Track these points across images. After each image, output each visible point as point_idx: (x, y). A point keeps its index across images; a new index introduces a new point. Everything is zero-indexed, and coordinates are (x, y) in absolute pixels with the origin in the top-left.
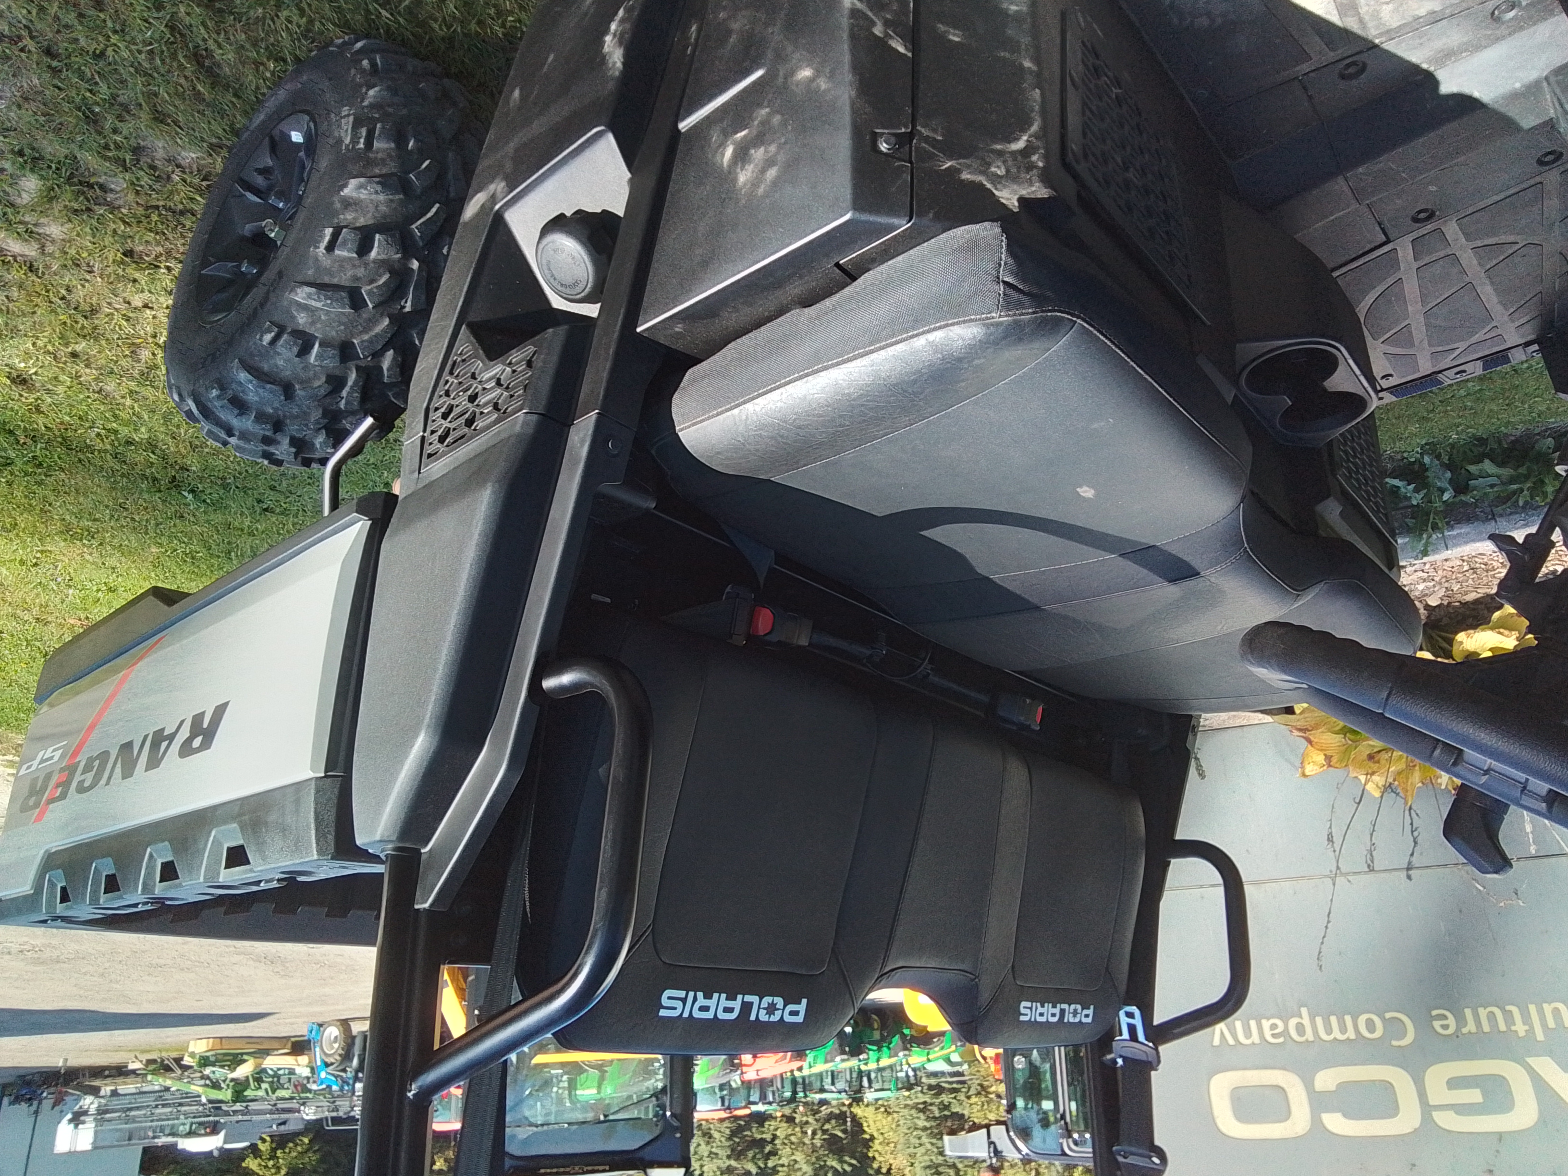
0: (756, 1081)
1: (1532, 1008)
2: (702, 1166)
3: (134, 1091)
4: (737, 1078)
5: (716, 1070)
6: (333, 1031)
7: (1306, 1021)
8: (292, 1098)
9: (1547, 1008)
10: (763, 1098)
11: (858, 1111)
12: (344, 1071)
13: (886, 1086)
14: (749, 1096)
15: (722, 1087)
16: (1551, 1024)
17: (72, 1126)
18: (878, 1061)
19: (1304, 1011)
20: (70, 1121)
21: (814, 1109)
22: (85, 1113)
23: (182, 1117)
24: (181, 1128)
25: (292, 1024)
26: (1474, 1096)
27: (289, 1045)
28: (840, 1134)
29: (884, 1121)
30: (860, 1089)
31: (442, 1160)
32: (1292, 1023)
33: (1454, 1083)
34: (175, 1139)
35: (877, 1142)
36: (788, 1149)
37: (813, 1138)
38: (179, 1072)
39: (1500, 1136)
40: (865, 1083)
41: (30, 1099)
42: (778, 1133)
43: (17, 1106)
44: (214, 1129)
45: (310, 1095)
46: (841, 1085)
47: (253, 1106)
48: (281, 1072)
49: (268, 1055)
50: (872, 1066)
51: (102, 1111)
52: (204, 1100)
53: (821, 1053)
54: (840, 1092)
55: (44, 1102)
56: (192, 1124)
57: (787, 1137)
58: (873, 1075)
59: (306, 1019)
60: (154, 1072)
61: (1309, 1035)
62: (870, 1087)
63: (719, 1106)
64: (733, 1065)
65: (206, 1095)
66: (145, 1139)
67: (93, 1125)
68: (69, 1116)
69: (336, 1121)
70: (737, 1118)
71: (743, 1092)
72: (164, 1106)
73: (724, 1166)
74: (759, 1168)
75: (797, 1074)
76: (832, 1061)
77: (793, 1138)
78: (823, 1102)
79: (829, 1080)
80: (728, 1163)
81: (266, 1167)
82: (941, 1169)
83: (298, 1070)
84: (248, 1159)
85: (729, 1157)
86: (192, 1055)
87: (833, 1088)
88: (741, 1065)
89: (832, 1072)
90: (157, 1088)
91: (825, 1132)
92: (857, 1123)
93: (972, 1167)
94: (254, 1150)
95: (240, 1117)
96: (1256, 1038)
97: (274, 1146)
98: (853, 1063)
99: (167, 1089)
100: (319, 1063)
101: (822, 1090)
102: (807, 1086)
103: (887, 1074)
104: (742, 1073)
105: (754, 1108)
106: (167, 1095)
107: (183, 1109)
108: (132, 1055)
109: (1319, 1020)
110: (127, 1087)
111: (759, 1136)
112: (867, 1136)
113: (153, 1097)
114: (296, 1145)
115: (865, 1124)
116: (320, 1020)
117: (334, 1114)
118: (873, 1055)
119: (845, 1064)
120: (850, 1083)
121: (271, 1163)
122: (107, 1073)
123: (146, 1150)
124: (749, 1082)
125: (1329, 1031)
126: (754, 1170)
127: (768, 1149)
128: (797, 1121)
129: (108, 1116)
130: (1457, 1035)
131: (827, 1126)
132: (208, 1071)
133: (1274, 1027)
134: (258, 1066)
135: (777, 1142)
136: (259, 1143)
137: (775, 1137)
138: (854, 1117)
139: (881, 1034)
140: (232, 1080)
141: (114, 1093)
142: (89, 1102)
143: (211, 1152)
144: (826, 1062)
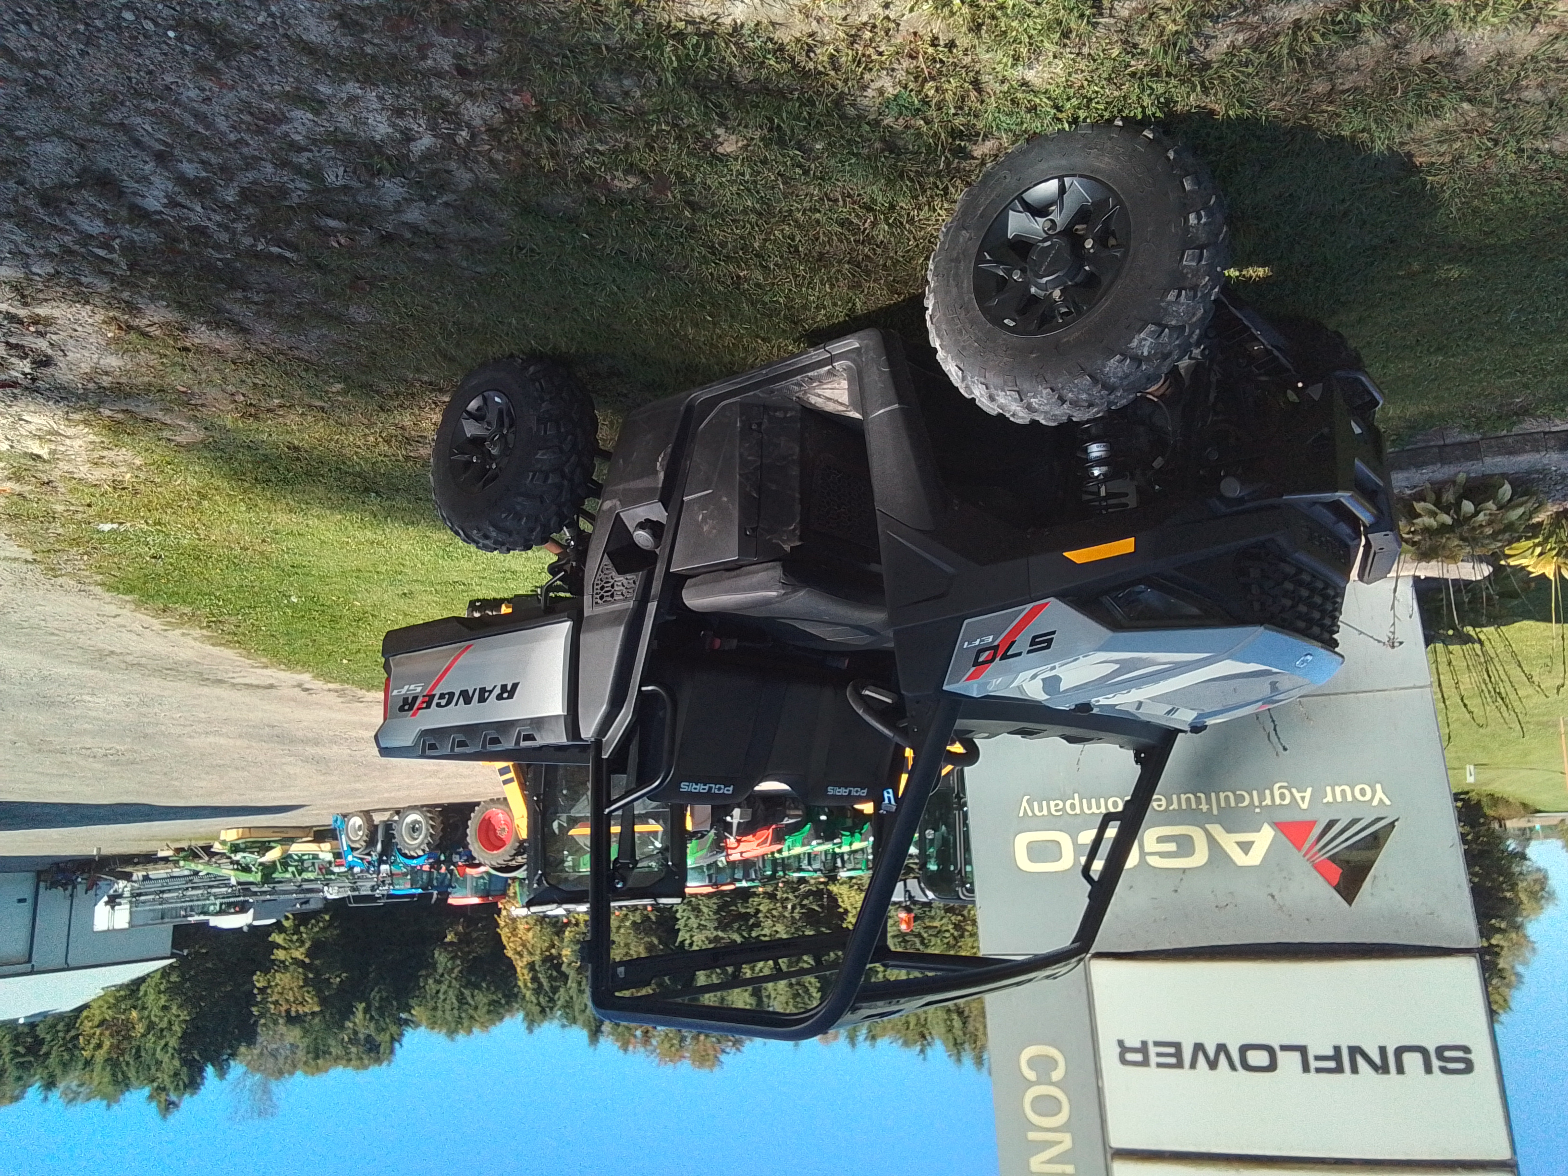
0: (740, 861)
1: (1213, 795)
2: (692, 936)
3: (165, 876)
4: (723, 859)
5: (705, 851)
6: (357, 821)
7: (1077, 802)
8: (316, 880)
9: (1222, 795)
10: (746, 877)
11: (834, 888)
12: (369, 854)
13: (858, 866)
14: (734, 874)
15: (709, 866)
16: (1223, 804)
17: (108, 907)
18: (851, 844)
19: (1076, 796)
20: (107, 903)
21: (793, 887)
22: (120, 896)
23: (212, 898)
24: (212, 908)
25: (318, 815)
26: (1172, 847)
27: (312, 834)
28: (817, 908)
29: (857, 897)
30: (835, 868)
31: (452, 934)
32: (1068, 803)
33: (1161, 840)
34: (206, 918)
35: (850, 915)
36: (770, 922)
37: (792, 912)
38: (207, 858)
39: (1184, 870)
40: (839, 863)
41: (66, 884)
42: (761, 908)
43: (54, 890)
44: (243, 908)
45: (333, 877)
46: (817, 865)
47: (279, 887)
48: (306, 857)
49: (293, 842)
50: (845, 849)
51: (136, 895)
52: (233, 881)
53: (798, 837)
54: (815, 871)
55: (79, 887)
56: (221, 904)
57: (769, 911)
58: (846, 857)
59: (332, 811)
60: (185, 859)
61: (1078, 811)
62: (843, 867)
63: (707, 883)
64: (719, 847)
65: (234, 877)
66: (176, 917)
67: (128, 906)
68: (106, 899)
69: (357, 899)
70: (723, 894)
71: (728, 871)
72: (193, 888)
73: (711, 936)
74: (744, 937)
75: (777, 855)
76: (809, 844)
77: (774, 913)
78: (802, 880)
79: (806, 862)
80: (715, 933)
81: (291, 941)
82: (907, 938)
83: (322, 856)
84: (273, 935)
85: (716, 929)
86: (223, 843)
87: (810, 868)
88: (726, 848)
89: (809, 854)
90: (186, 873)
91: (803, 906)
92: (833, 899)
93: (936, 936)
94: (278, 927)
95: (268, 897)
96: (1045, 812)
97: (297, 922)
98: (828, 846)
99: (196, 873)
100: (345, 848)
101: (800, 869)
102: (786, 865)
103: (859, 856)
104: (728, 855)
105: (738, 885)
106: (196, 879)
107: (214, 890)
108: (164, 843)
109: (1084, 801)
110: (158, 872)
111: (743, 911)
112: (841, 910)
113: (183, 881)
114: (318, 922)
115: (840, 900)
116: (344, 811)
117: (356, 893)
118: (846, 839)
119: (819, 847)
120: (824, 863)
121: (295, 937)
122: (136, 860)
123: (176, 928)
124: (734, 862)
125: (1090, 808)
126: (739, 940)
127: (752, 921)
128: (778, 897)
129: (142, 898)
130: (1166, 810)
131: (805, 902)
132: (238, 857)
133: (1057, 805)
134: (285, 852)
135: (760, 915)
136: (283, 920)
137: (758, 911)
138: (830, 893)
139: (854, 822)
140: (261, 864)
141: (146, 878)
142: (121, 885)
143: (241, 928)
144: (803, 845)
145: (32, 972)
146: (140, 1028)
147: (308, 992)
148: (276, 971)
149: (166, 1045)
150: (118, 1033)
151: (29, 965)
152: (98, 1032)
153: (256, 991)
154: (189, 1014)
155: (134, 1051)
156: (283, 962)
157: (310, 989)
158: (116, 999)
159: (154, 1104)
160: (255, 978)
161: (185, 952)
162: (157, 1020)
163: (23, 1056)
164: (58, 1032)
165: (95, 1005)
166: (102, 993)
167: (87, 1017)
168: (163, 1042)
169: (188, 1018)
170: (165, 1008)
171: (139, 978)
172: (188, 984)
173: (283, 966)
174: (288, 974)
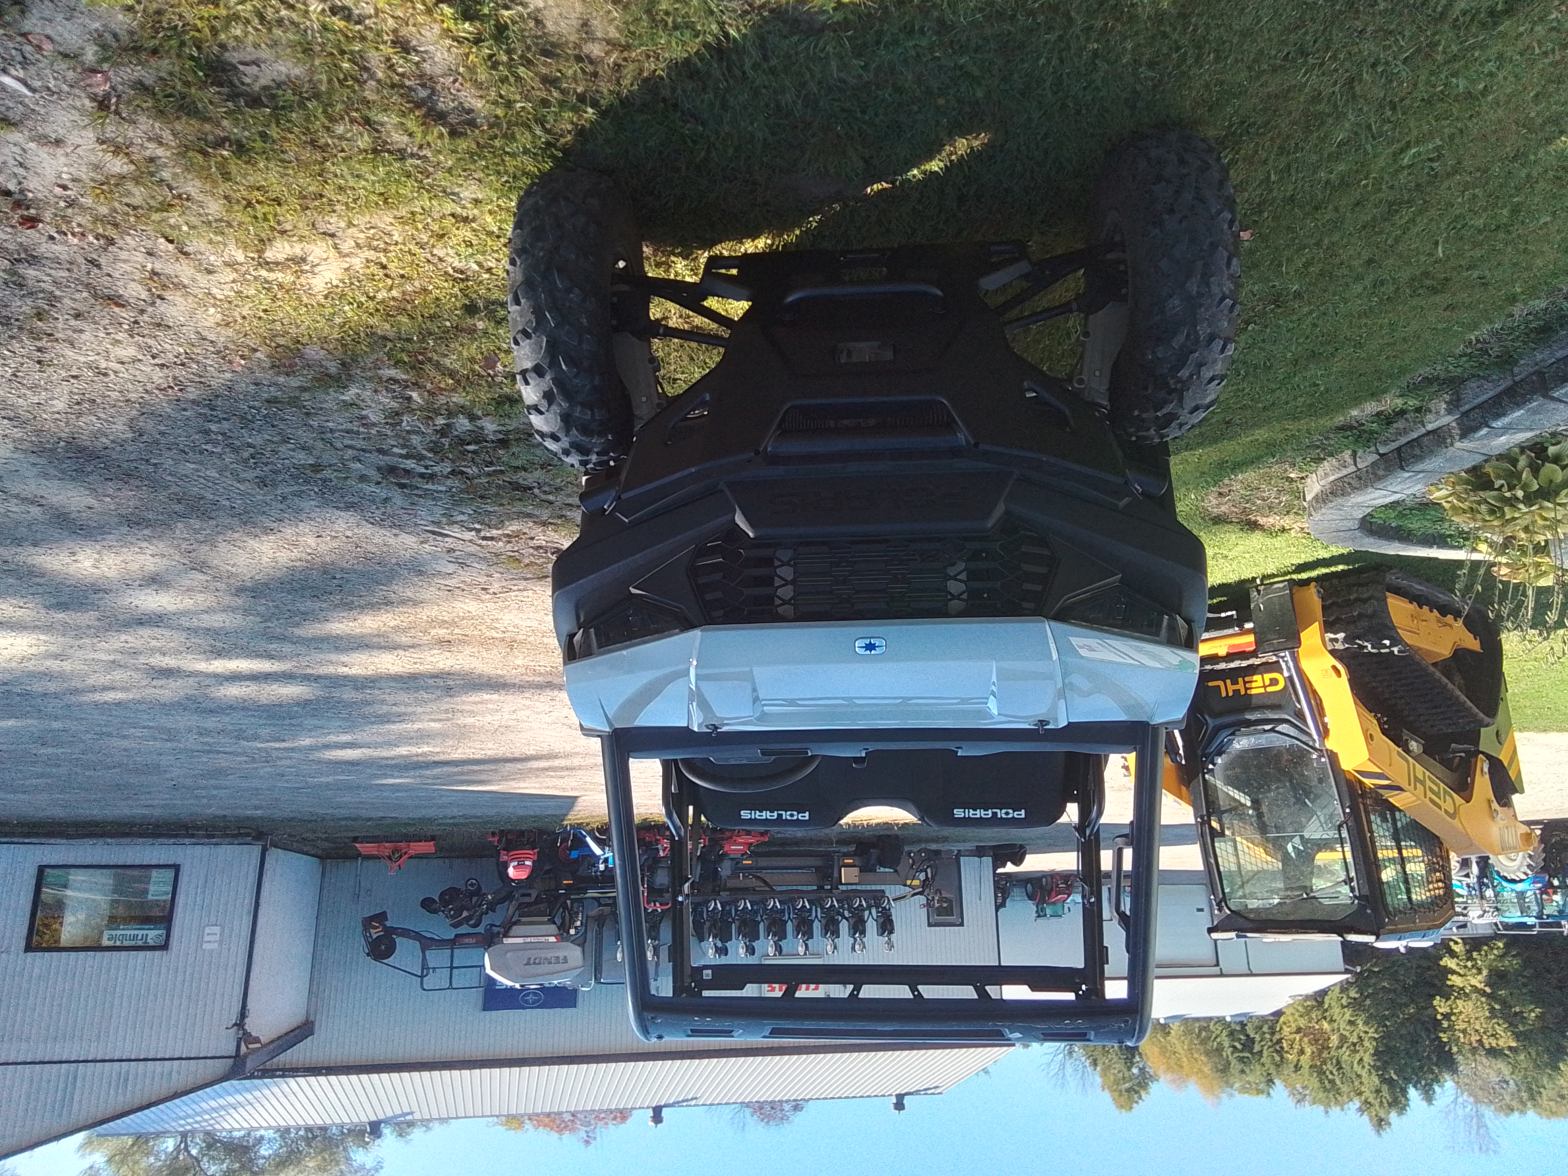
81: (1466, 967)
84: (1445, 959)
94: (1447, 949)
97: (1468, 947)
114: (1492, 949)
121: (1469, 964)
123: (1344, 944)
143: (1398, 949)
145: (1222, 975)
146: (1335, 1040)
147: (1499, 1025)
148: (1456, 998)
149: (1361, 1060)
150: (1317, 1041)
151: (1217, 968)
152: (1298, 1038)
153: (1439, 1017)
154: (1376, 1031)
155: (1334, 1061)
156: (1462, 989)
157: (1501, 1022)
158: (1305, 1008)
159: (1366, 1117)
160: (1435, 1003)
161: (1358, 969)
162: (1347, 1034)
163: (1241, 1051)
164: (1264, 1033)
165: (1288, 1012)
166: (1291, 1001)
167: (1285, 1023)
168: (1358, 1057)
169: (1376, 1036)
170: (1351, 1023)
171: (1321, 991)
172: (1368, 1002)
173: (1462, 993)
174: (1470, 1003)
